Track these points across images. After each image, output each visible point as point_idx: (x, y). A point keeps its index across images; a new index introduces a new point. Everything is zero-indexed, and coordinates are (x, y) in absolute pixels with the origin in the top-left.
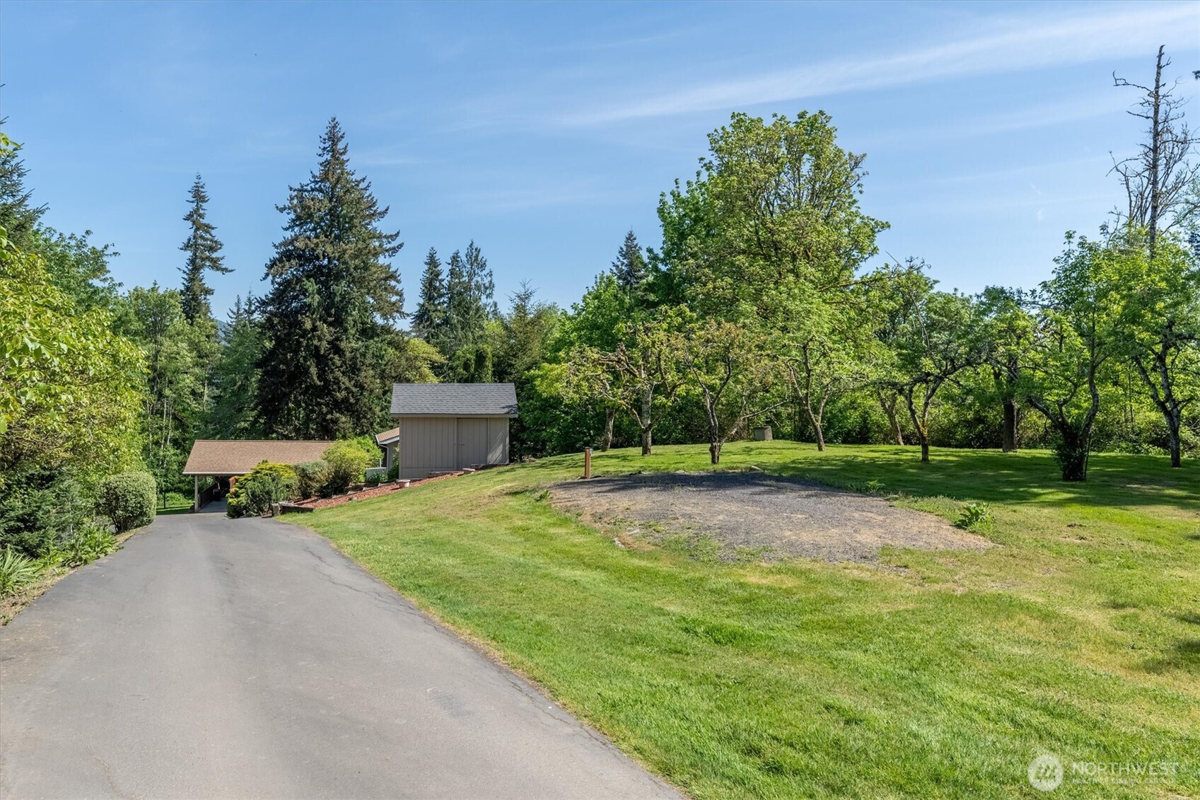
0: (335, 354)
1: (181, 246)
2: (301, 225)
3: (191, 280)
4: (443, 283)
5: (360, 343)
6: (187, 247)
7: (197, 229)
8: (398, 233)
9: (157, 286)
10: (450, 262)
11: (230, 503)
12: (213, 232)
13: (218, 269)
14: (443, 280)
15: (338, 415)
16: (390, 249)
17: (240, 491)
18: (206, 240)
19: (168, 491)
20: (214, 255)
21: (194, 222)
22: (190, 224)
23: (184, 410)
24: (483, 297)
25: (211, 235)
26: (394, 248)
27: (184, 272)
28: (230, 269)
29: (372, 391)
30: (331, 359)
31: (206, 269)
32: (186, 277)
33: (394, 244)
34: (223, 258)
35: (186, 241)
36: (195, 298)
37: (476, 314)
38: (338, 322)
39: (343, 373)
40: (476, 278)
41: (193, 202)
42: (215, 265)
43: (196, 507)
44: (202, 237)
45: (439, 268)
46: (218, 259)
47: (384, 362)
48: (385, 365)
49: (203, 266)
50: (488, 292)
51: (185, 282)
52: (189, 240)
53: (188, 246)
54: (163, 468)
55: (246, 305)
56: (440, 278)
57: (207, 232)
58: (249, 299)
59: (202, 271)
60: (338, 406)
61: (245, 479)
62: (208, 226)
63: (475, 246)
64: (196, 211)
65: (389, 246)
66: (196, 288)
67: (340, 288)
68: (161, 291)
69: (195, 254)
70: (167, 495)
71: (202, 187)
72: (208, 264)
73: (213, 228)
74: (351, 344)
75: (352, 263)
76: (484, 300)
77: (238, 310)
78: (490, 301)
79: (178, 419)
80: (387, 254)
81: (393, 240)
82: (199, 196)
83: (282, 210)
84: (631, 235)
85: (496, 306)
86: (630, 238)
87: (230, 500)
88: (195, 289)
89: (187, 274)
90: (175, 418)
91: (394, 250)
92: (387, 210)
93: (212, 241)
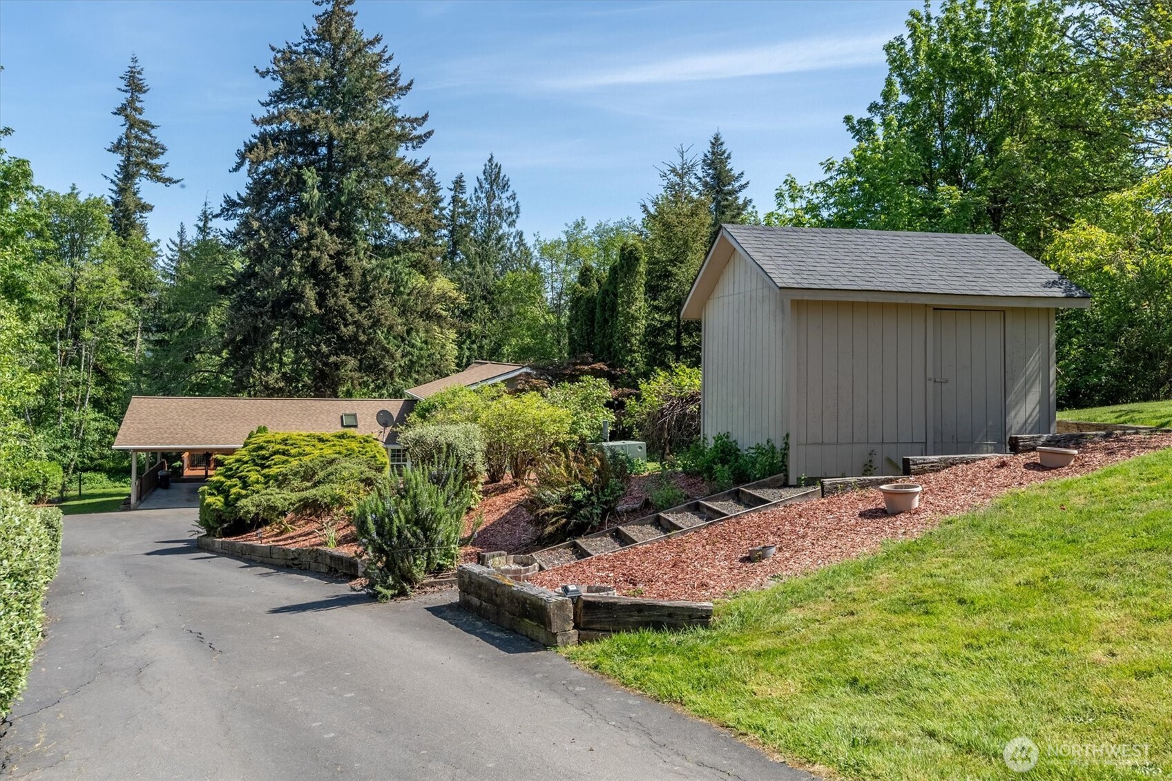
0: (338, 273)
1: (109, 146)
2: (289, 100)
3: (121, 191)
4: (444, 212)
5: (373, 261)
6: (116, 148)
7: (131, 126)
8: (427, 115)
9: (76, 191)
10: (452, 187)
11: (209, 505)
12: (153, 132)
13: (159, 179)
14: (444, 209)
15: (344, 357)
16: (416, 138)
17: (229, 483)
18: (144, 141)
19: (85, 470)
20: (155, 162)
21: (126, 116)
22: (121, 119)
23: (110, 360)
24: (504, 225)
25: (150, 135)
26: (420, 137)
27: (112, 181)
28: (175, 178)
29: (391, 328)
30: (334, 279)
31: (144, 179)
32: (115, 188)
33: (420, 131)
34: (166, 166)
35: (115, 141)
36: (127, 214)
37: (496, 245)
38: (345, 232)
39: (352, 300)
40: (496, 202)
41: (126, 91)
42: (155, 174)
43: (133, 500)
44: (136, 137)
45: (439, 194)
46: (160, 167)
47: (407, 291)
48: (409, 294)
49: (137, 174)
50: (510, 219)
51: (113, 195)
52: (120, 140)
53: (118, 148)
54: (78, 439)
55: (201, 220)
56: (441, 205)
57: (145, 132)
58: (205, 213)
59: (137, 181)
60: (344, 346)
61: (238, 461)
62: (146, 124)
63: (495, 161)
64: (131, 102)
65: (415, 133)
66: (130, 202)
67: (350, 182)
68: (82, 198)
69: (128, 159)
70: (84, 475)
71: (139, 73)
72: (144, 171)
73: (153, 127)
74: (361, 263)
75: (365, 150)
76: (505, 228)
77: (181, 241)
78: (513, 230)
79: (100, 371)
80: (410, 145)
81: (420, 125)
82: (134, 84)
83: (263, 75)
84: (717, 139)
85: (521, 236)
86: (716, 142)
87: (209, 499)
88: (127, 202)
89: (117, 185)
90: (97, 369)
91: (421, 140)
92: (410, 84)
93: (151, 143)
